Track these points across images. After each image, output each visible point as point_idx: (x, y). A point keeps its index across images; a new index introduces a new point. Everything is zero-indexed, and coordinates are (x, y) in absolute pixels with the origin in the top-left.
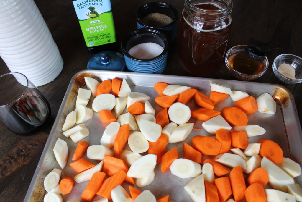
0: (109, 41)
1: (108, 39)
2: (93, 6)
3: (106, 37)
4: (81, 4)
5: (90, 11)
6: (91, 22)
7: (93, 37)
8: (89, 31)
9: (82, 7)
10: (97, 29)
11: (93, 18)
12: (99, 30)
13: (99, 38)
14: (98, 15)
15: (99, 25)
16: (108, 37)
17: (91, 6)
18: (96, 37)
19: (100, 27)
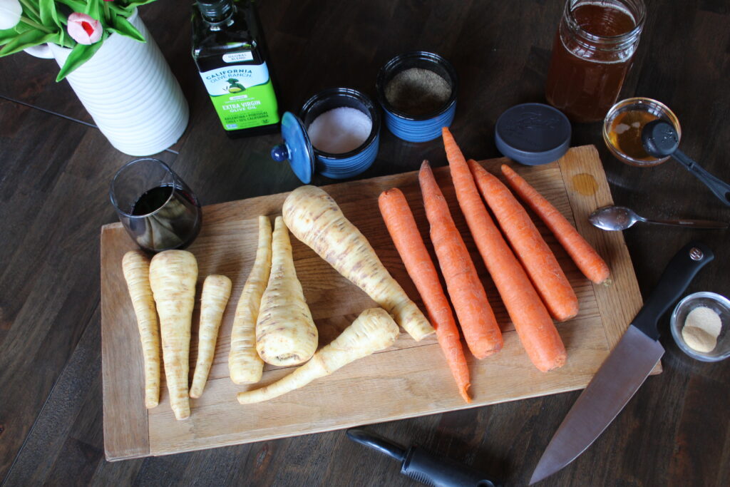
0: (266, 121)
1: (265, 119)
2: (234, 78)
3: (260, 117)
4: (213, 76)
5: (229, 85)
6: (231, 99)
7: (235, 118)
8: (229, 110)
9: (215, 80)
10: (241, 107)
11: (235, 93)
12: (246, 108)
13: (246, 118)
14: (243, 89)
15: (246, 101)
16: (264, 116)
17: (231, 77)
18: (241, 117)
19: (248, 104)
